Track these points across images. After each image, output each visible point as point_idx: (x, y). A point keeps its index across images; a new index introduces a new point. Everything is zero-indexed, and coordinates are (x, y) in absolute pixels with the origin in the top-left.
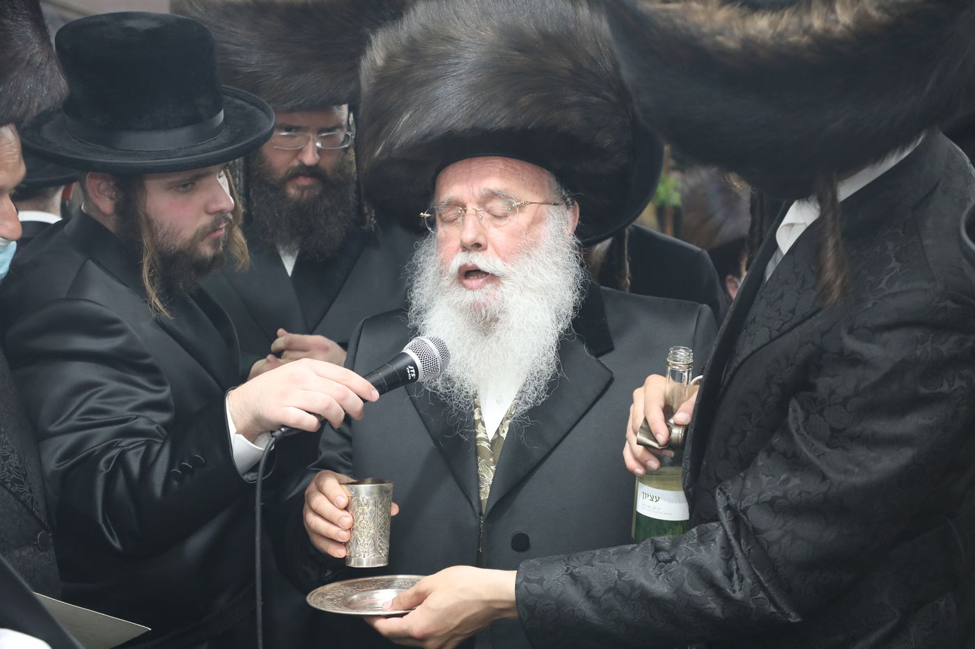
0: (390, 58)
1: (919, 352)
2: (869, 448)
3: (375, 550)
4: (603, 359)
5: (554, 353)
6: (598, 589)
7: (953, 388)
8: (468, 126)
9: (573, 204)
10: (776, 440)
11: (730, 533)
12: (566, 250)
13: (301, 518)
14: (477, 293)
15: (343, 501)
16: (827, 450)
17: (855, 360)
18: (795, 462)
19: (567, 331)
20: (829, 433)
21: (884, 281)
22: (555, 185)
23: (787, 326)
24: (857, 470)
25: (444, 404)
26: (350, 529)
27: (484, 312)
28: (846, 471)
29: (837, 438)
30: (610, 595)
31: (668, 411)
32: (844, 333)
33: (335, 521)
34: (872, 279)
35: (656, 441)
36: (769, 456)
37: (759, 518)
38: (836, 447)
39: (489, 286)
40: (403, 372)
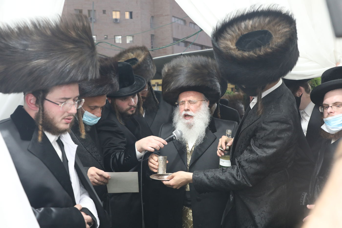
0: (169, 70)
1: (277, 127)
2: (267, 149)
3: (163, 170)
4: (214, 133)
5: (204, 132)
6: (210, 177)
7: (285, 136)
8: (186, 85)
9: (208, 101)
10: (248, 147)
11: (238, 167)
12: (207, 110)
13: (147, 163)
14: (188, 121)
15: (156, 160)
16: (258, 149)
17: (264, 129)
18: (252, 151)
19: (207, 127)
20: (259, 145)
21: (271, 113)
22: (204, 97)
23: (251, 123)
24: (264, 153)
25: (181, 143)
26: (158, 166)
27: (190, 124)
28: (262, 153)
29: (261, 146)
30: (212, 178)
31: (226, 143)
32: (262, 123)
33: (155, 164)
34: (268, 112)
35: (223, 149)
36: (247, 151)
37: (244, 163)
38: (260, 148)
39: (191, 119)
40: (172, 138)
